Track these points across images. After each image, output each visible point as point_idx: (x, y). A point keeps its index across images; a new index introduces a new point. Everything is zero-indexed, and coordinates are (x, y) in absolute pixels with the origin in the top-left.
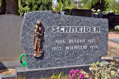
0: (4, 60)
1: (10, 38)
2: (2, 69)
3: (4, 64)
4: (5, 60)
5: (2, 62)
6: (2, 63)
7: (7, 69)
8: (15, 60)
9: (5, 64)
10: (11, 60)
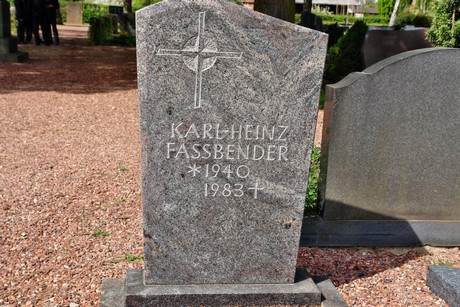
0: (417, 214)
1: (444, 136)
2: (407, 247)
3: (413, 226)
4: (419, 214)
5: (409, 221)
6: (407, 223)
7: (422, 246)
8: (450, 215)
9: (419, 227)
10: (438, 215)
